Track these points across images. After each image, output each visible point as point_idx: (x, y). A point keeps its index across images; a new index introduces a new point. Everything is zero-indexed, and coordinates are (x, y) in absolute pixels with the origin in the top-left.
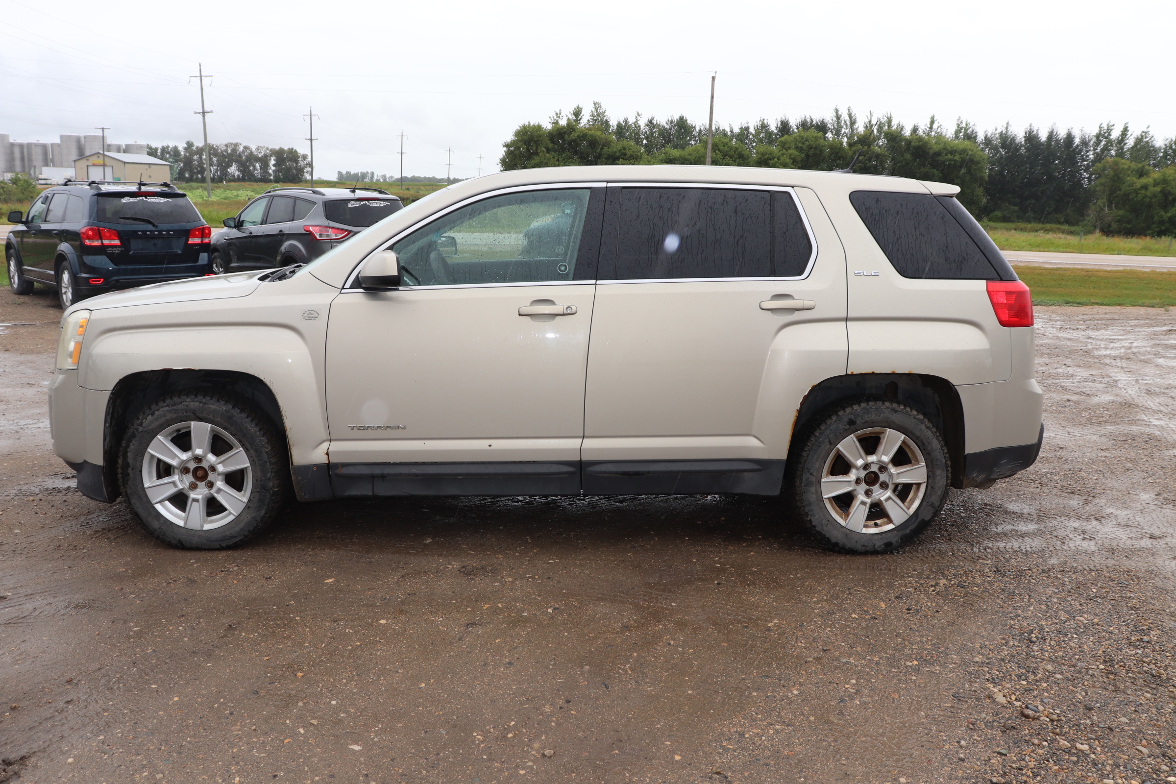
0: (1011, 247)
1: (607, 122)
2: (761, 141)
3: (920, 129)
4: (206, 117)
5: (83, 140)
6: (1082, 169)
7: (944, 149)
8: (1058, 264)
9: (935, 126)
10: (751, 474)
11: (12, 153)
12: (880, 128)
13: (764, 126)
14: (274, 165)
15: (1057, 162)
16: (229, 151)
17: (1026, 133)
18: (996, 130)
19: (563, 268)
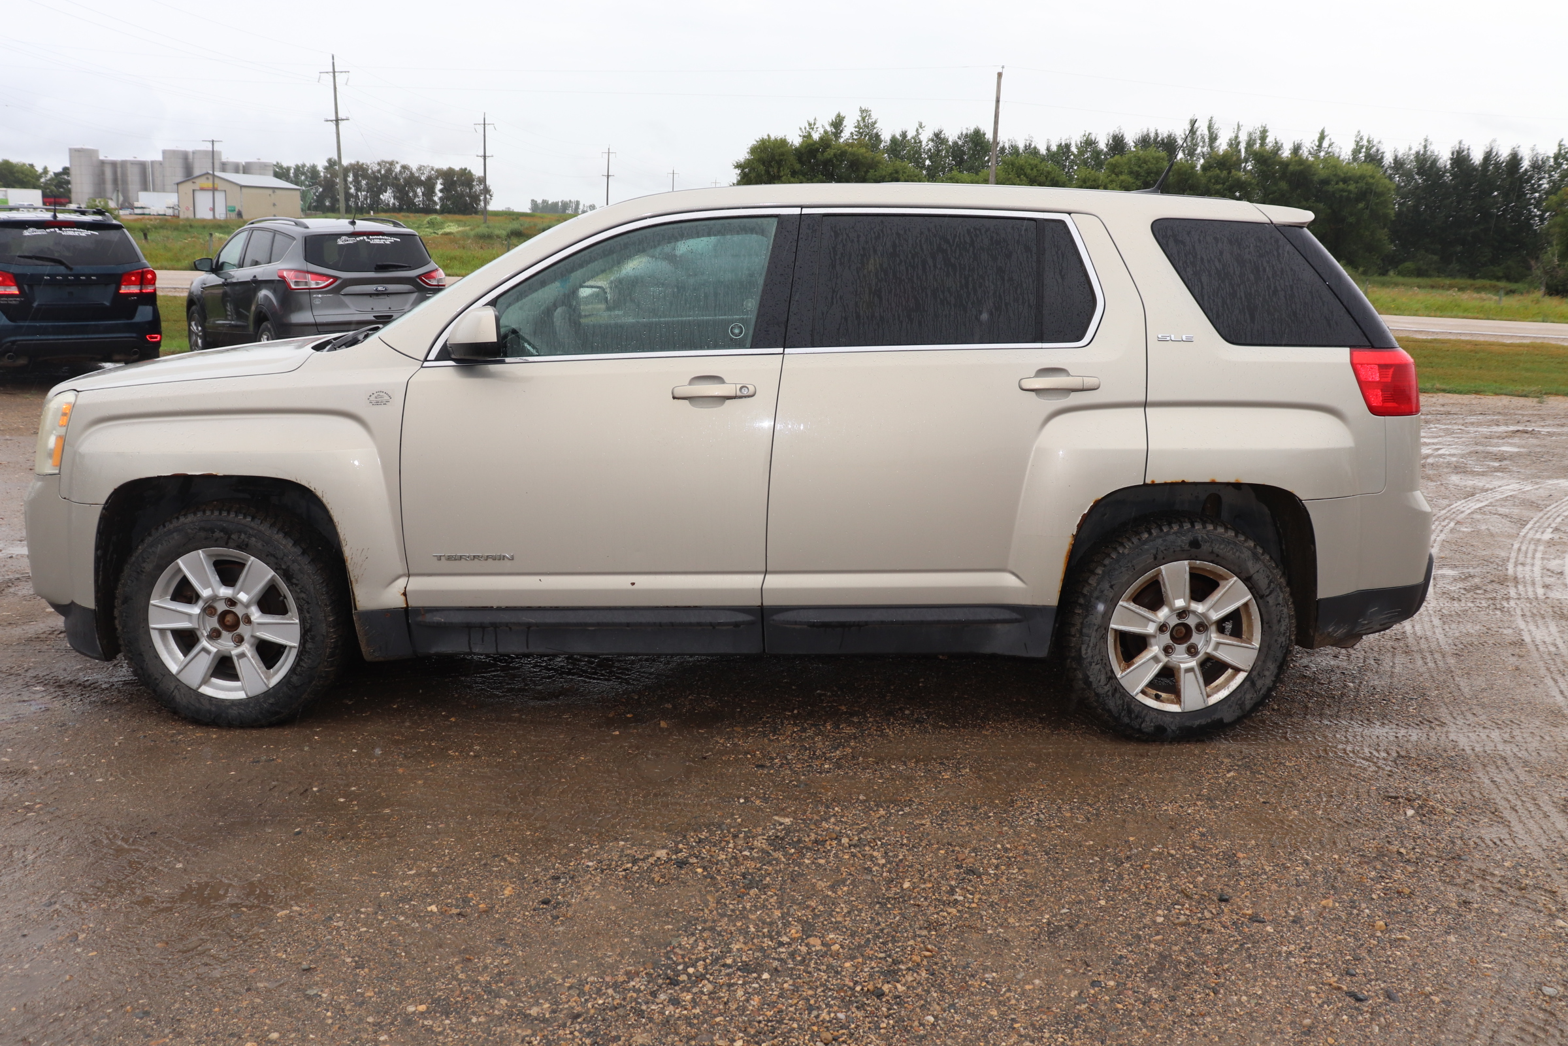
0: (1399, 311)
1: (877, 136)
2: (1085, 163)
3: (1304, 148)
4: (340, 126)
5: (191, 157)
6: (1532, 204)
7: (1335, 175)
8: (1437, 333)
9: (1325, 144)
10: (1007, 627)
11: (103, 173)
12: (1250, 144)
13: (1089, 143)
14: (441, 191)
15: (1496, 193)
16: (383, 172)
17: (1453, 154)
18: (1410, 149)
19: (737, 331)
